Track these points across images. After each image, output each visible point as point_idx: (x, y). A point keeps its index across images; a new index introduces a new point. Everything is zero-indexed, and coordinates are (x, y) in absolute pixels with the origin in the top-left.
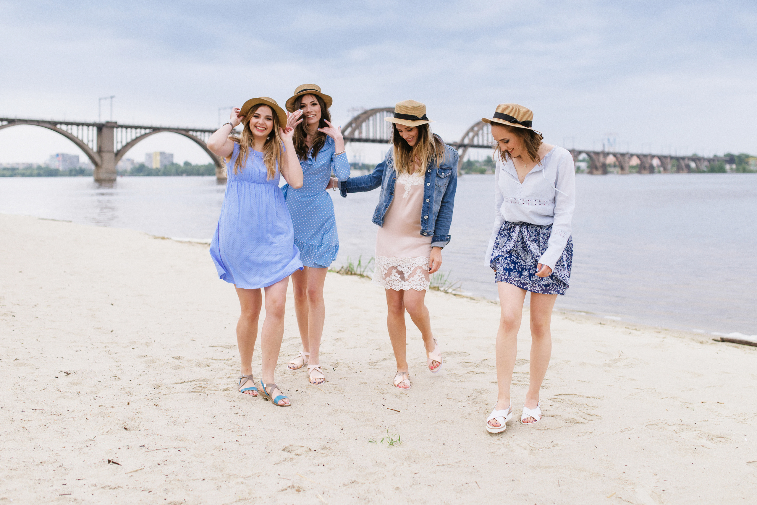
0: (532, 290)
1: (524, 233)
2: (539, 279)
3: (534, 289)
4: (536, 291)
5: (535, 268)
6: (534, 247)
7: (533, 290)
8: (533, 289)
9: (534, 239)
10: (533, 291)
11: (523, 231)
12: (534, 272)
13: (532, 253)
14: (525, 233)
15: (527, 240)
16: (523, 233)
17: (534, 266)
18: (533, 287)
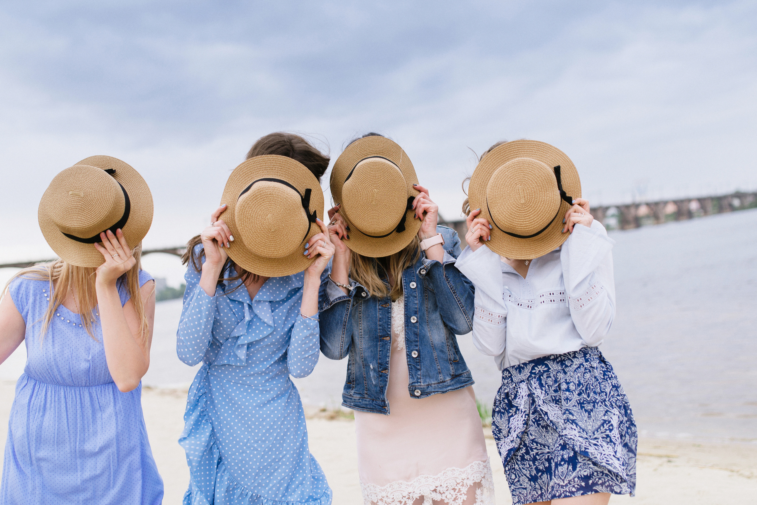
0: (561, 494)
1: (536, 393)
2: (567, 469)
3: (564, 491)
4: (568, 494)
5: (560, 450)
6: (556, 412)
7: (563, 493)
8: (562, 491)
9: (554, 398)
10: (563, 495)
11: (533, 388)
12: (560, 459)
13: (553, 426)
14: (537, 391)
15: (541, 402)
16: (534, 392)
17: (560, 447)
18: (561, 487)
